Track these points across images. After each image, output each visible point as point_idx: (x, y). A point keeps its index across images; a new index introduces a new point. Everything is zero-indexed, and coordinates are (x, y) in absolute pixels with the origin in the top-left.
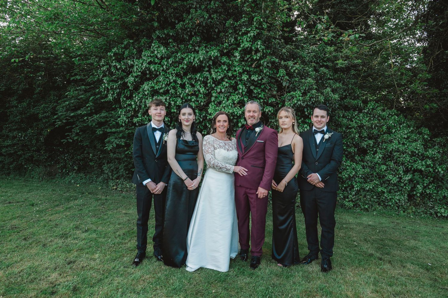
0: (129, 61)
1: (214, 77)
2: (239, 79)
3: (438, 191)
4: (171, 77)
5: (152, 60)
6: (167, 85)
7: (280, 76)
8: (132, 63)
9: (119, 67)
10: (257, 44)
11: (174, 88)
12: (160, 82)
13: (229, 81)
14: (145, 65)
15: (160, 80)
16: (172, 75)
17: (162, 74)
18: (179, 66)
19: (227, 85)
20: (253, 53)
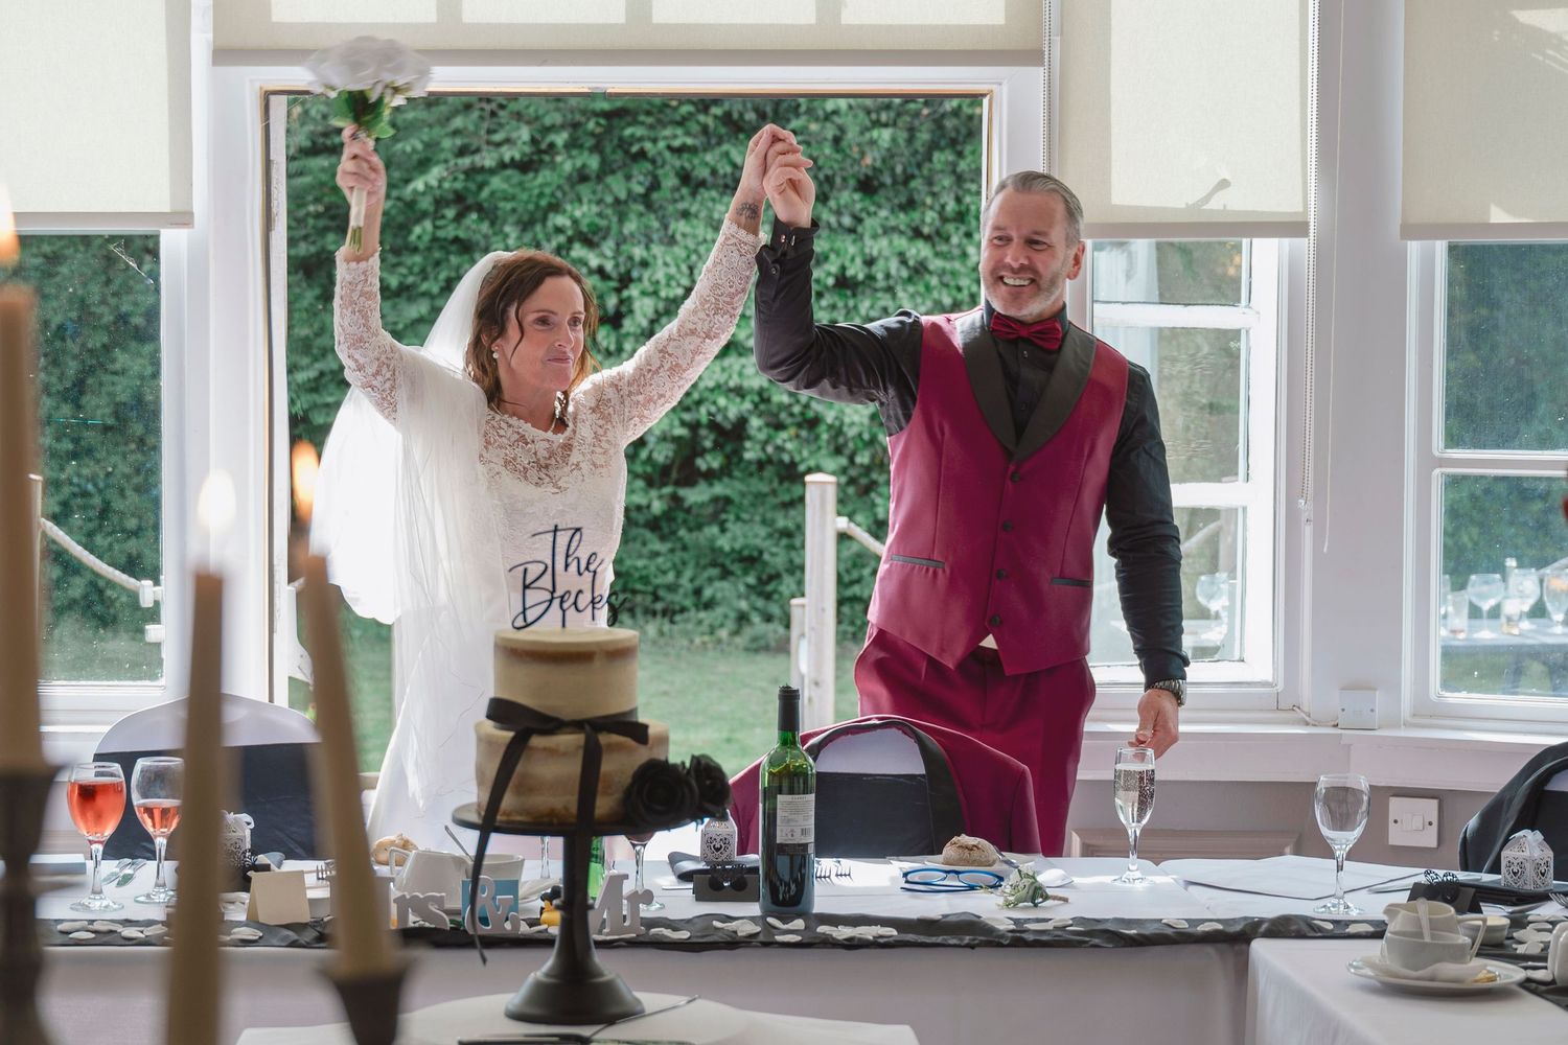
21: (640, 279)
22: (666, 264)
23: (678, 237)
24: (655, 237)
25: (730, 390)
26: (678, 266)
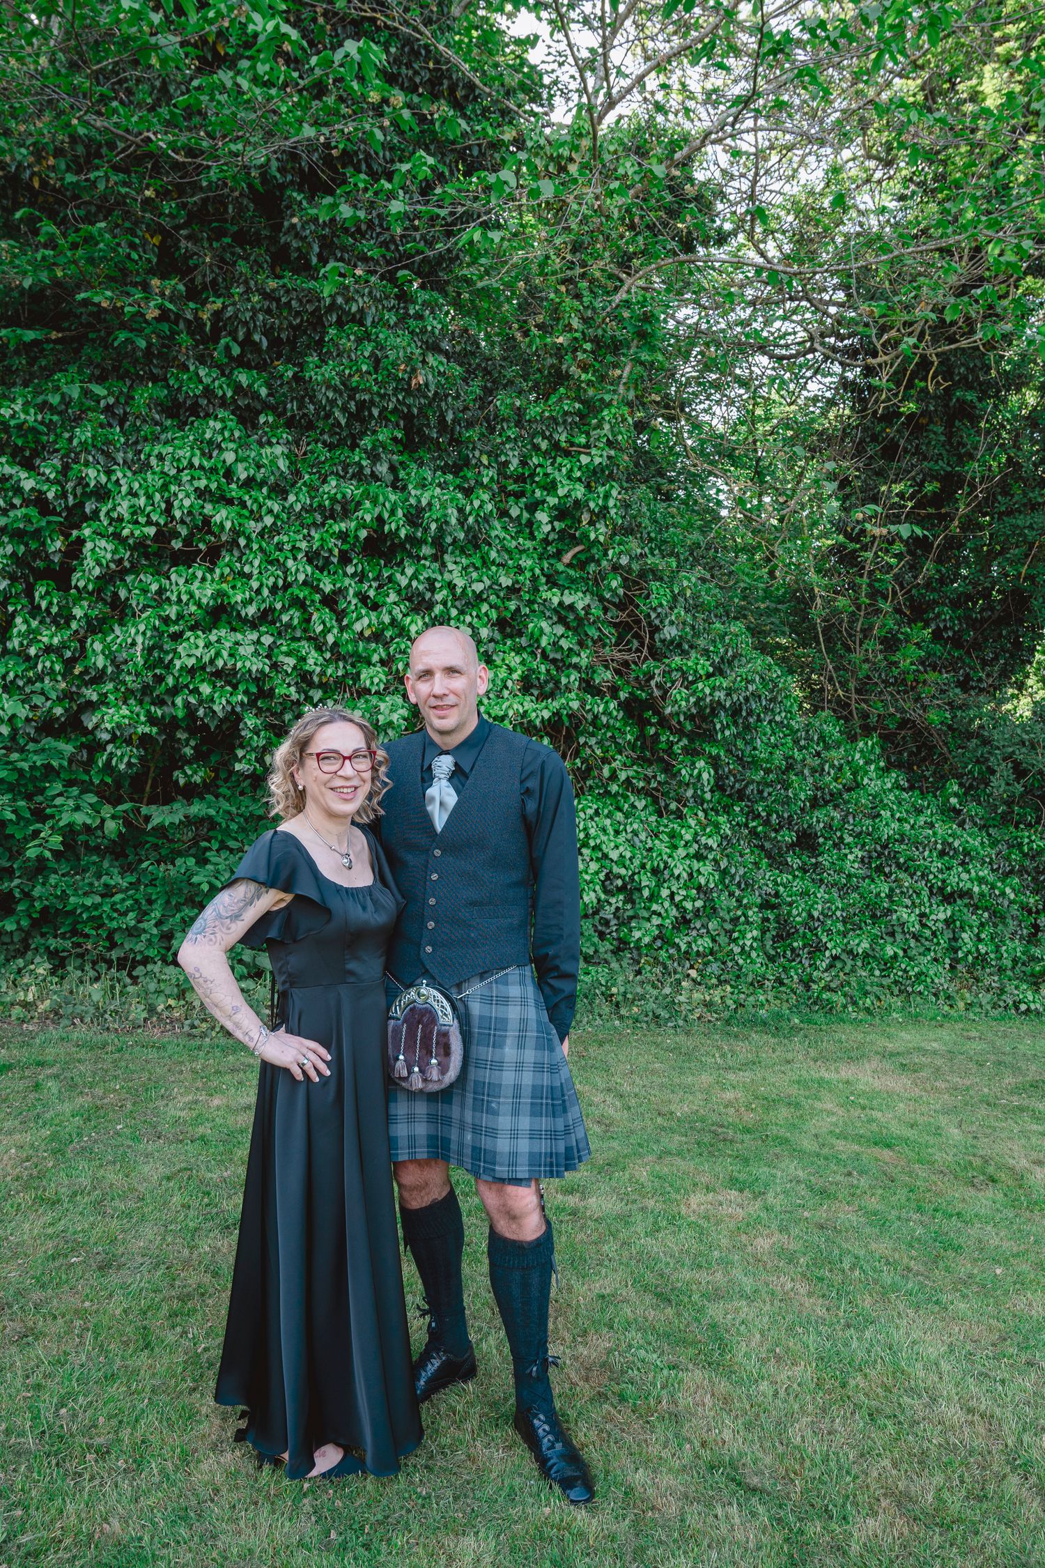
0: (92, 473)
1: (460, 583)
2: (527, 597)
3: (998, 947)
4: (290, 563)
5: (213, 486)
6: (274, 590)
7: (661, 605)
8: (103, 479)
9: (28, 484)
10: (607, 496)
11: (300, 604)
12: (249, 576)
13: (499, 603)
14: (187, 503)
15: (247, 569)
16: (295, 559)
17: (255, 547)
18: (323, 524)
19: (494, 615)
20: (585, 518)
21: (96, 512)
22: (133, 494)
23: (153, 461)
24: (120, 457)
25: (218, 674)
26: (149, 497)
